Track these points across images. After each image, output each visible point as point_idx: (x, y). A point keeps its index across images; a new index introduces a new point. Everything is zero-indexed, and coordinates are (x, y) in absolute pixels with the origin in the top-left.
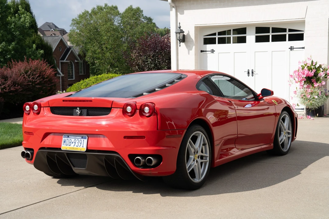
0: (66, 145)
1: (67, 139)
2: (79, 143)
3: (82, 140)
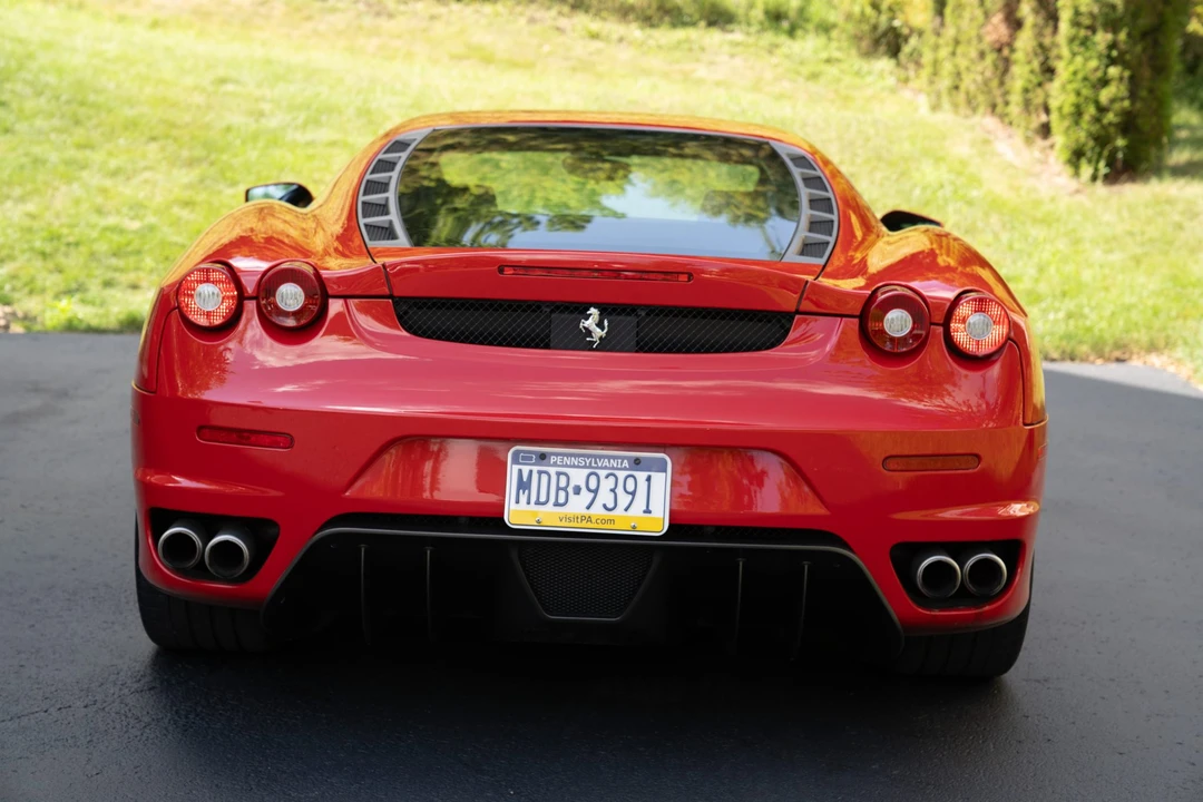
0: (538, 503)
1: (540, 473)
2: (620, 490)
3: (641, 476)
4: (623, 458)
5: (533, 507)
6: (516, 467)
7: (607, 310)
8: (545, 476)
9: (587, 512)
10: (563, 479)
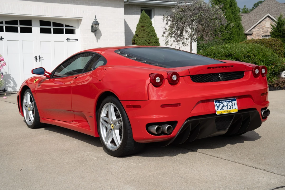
2: (231, 105)
3: (233, 102)
4: (230, 99)
5: (220, 110)
6: (216, 104)
7: (222, 74)
8: (220, 105)
9: (227, 110)
10: (223, 104)
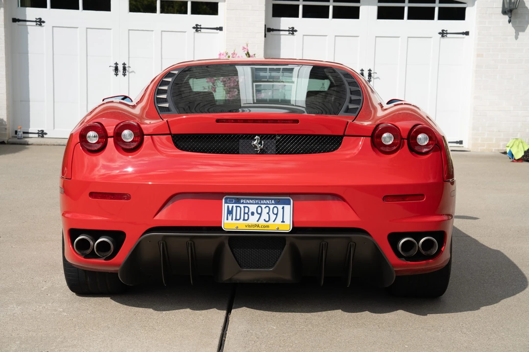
0: (236, 219)
2: (271, 213)
3: (280, 207)
4: (272, 199)
5: (234, 221)
6: (226, 205)
7: (263, 137)
8: (239, 209)
9: (257, 223)
10: (246, 209)
